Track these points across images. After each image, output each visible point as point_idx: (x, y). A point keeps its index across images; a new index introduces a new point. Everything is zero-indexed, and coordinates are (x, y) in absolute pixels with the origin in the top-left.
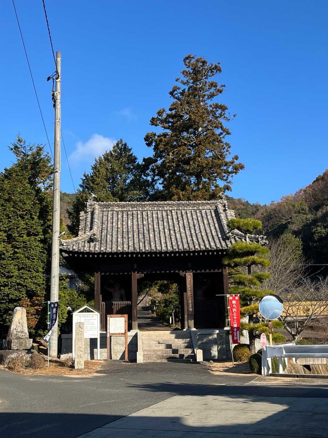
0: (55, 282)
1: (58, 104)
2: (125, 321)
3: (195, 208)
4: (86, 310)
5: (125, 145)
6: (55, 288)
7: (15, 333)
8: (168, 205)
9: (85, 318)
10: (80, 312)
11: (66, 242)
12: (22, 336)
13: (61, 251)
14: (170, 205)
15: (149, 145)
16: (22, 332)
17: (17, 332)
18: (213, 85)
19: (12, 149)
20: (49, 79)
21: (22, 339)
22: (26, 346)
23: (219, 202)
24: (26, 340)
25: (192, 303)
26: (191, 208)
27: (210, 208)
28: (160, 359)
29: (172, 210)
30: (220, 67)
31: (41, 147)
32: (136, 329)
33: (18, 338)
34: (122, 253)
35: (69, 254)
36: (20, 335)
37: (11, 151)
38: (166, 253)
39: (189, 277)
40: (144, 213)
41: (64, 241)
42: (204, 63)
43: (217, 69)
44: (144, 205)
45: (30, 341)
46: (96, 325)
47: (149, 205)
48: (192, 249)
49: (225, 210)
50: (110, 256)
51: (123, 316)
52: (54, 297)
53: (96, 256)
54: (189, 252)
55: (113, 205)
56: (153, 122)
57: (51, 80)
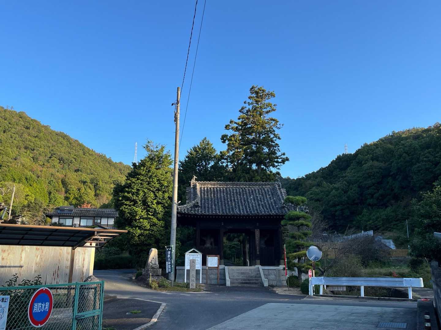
0: (174, 233)
1: (178, 120)
2: (218, 259)
3: (260, 187)
4: (194, 252)
5: (208, 141)
6: (174, 237)
7: (151, 265)
8: (243, 184)
9: (193, 257)
10: (190, 253)
11: (180, 208)
12: (155, 267)
13: (178, 213)
14: (244, 184)
15: (224, 142)
16: (155, 264)
17: (152, 264)
18: (269, 105)
19: (145, 147)
20: (173, 104)
21: (155, 268)
22: (157, 273)
23: (276, 183)
24: (158, 269)
25: (259, 249)
26: (257, 187)
27: (270, 187)
28: (241, 284)
29: (245, 187)
30: (275, 93)
31: (164, 146)
32: (222, 265)
33: (153, 268)
34: (216, 216)
35: (182, 215)
36: (154, 266)
37: (144, 149)
38: (243, 216)
39: (257, 233)
40: (228, 189)
41: (179, 207)
42: (263, 91)
43: (272, 95)
44: (228, 184)
45: (159, 270)
46: (199, 261)
47: (231, 184)
48: (260, 214)
49: (280, 189)
50: (208, 217)
51: (217, 256)
52: (173, 243)
53: (199, 217)
54: (258, 216)
55: (208, 184)
56: (227, 127)
57: (174, 105)
